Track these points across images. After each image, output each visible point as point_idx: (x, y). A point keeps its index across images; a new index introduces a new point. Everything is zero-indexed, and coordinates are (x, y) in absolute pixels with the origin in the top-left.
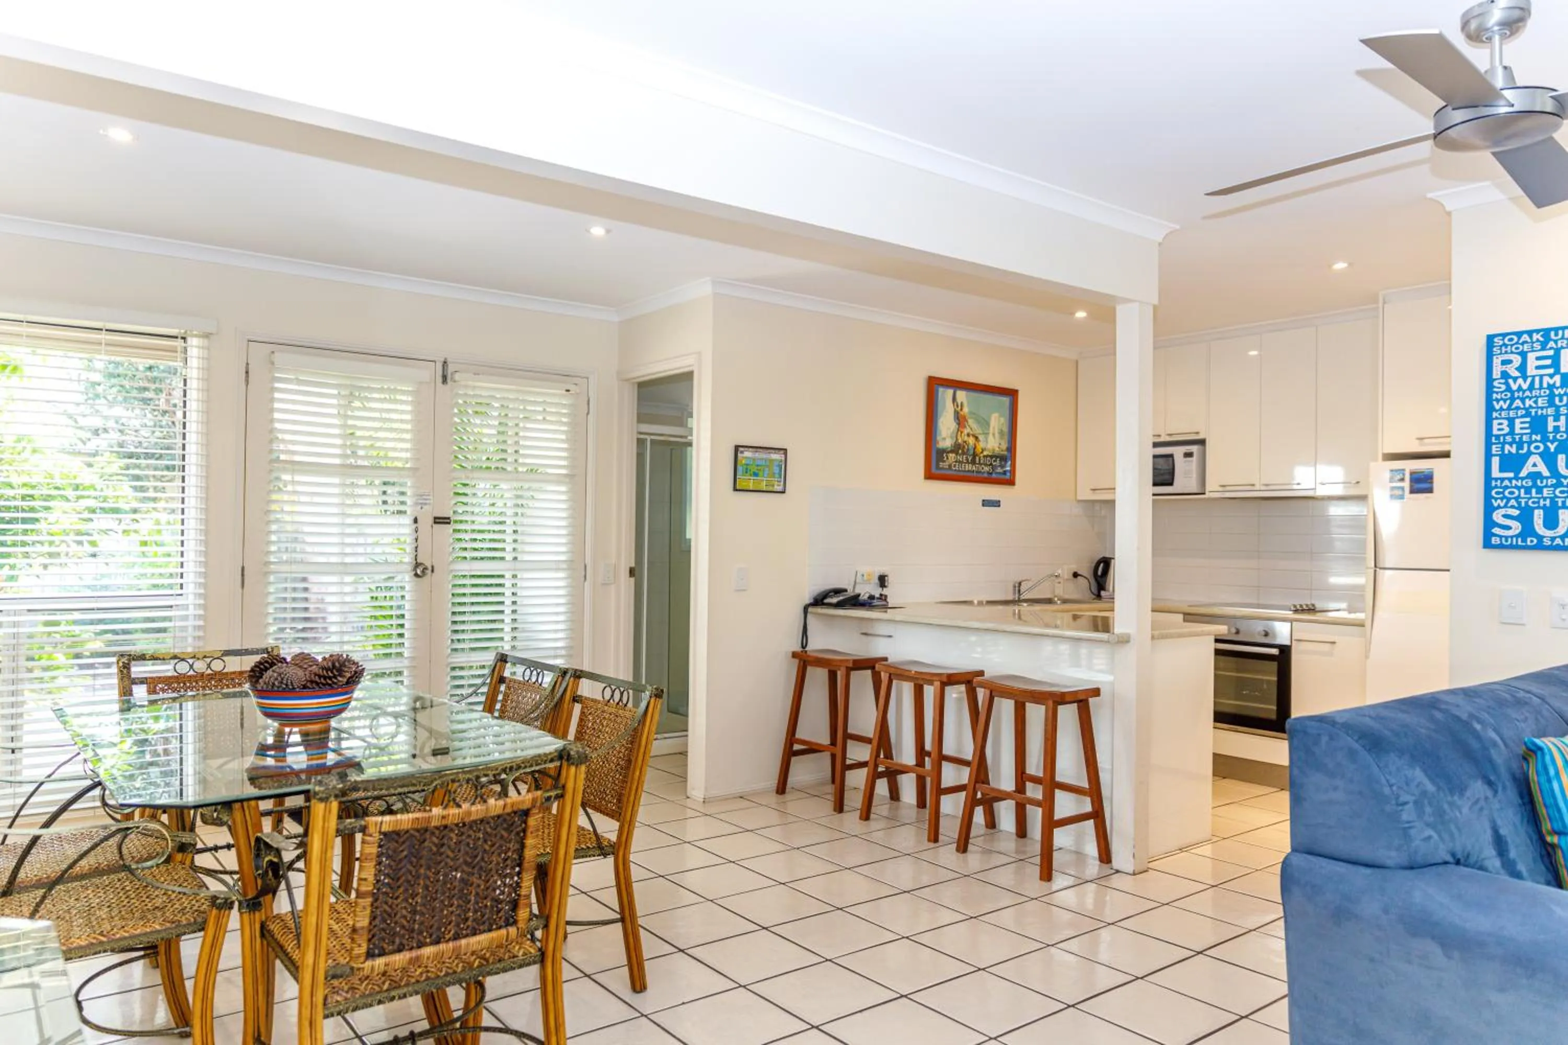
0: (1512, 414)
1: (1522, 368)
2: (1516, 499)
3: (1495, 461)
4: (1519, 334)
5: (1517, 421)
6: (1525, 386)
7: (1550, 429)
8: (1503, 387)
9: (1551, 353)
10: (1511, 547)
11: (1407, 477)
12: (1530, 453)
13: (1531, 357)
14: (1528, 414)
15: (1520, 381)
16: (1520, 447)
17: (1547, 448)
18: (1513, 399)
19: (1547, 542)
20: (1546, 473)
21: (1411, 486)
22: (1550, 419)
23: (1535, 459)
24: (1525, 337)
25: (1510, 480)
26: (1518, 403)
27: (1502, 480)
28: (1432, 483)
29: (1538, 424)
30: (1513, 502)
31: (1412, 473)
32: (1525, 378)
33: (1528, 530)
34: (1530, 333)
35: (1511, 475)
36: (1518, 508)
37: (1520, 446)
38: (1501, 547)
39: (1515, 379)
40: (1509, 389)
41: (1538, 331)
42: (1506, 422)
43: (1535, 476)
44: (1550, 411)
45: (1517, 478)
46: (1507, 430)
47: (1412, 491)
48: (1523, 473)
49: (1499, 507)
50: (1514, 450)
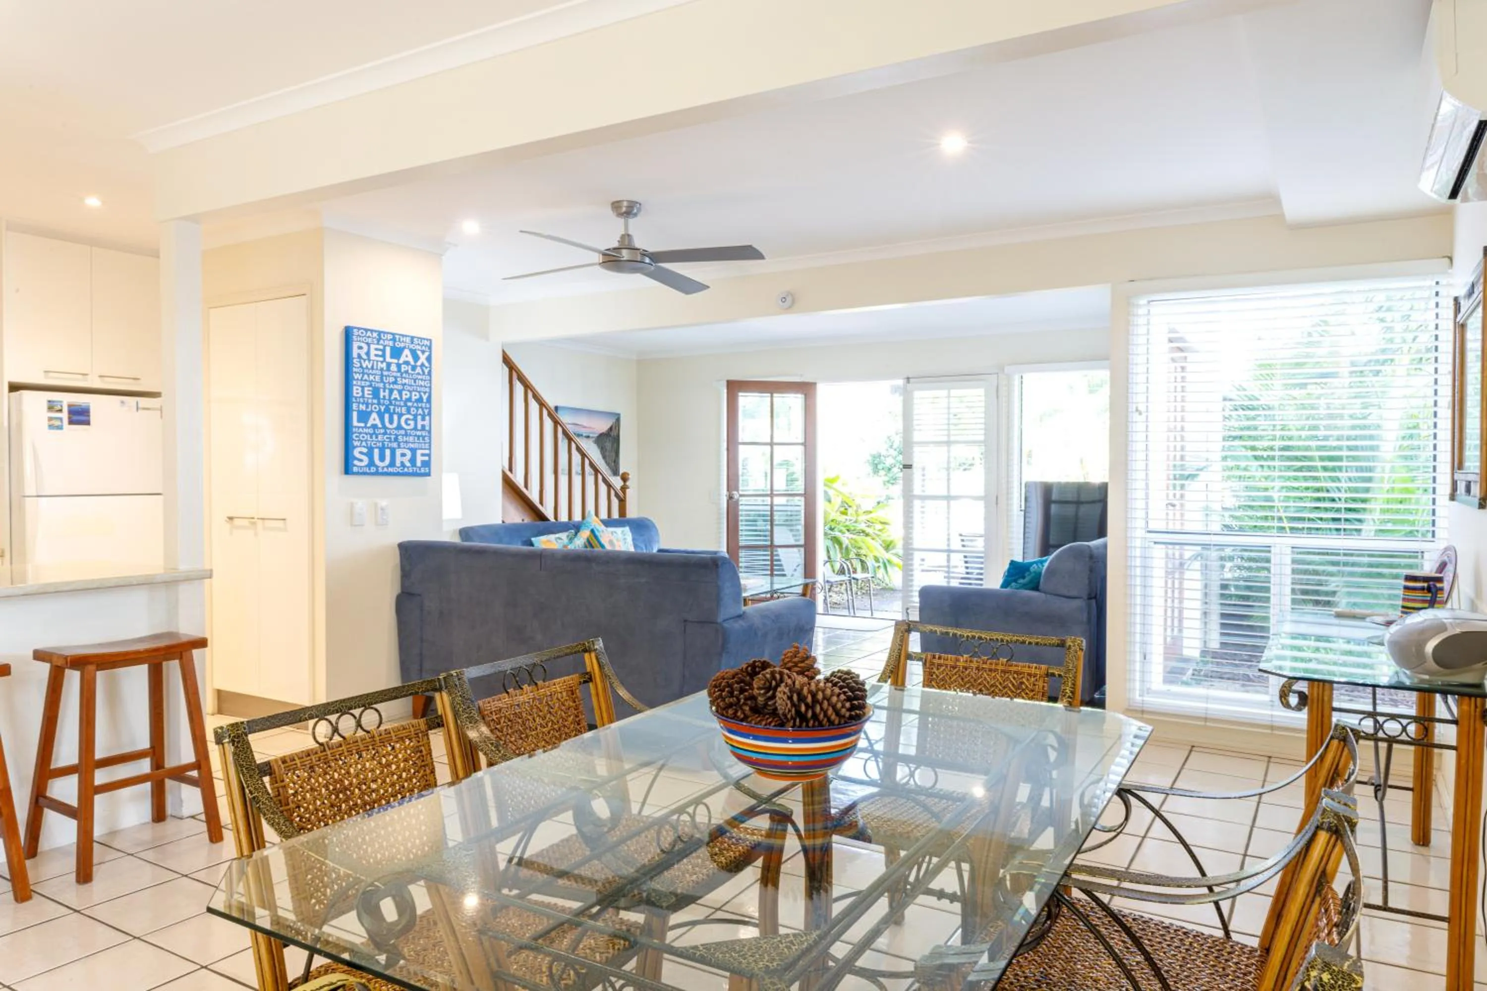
0: (363, 383)
1: (368, 354)
2: (366, 441)
3: (355, 415)
4: (366, 330)
5: (366, 389)
6: (370, 366)
7: (382, 397)
8: (359, 365)
9: (381, 347)
10: (364, 474)
11: (65, 409)
12: (372, 411)
13: (373, 347)
14: (370, 386)
15: (367, 362)
16: (367, 407)
17: (380, 409)
18: (363, 373)
19: (380, 470)
20: (380, 426)
21: (69, 418)
22: (382, 390)
23: (374, 415)
24: (369, 334)
25: (362, 428)
26: (366, 377)
27: (359, 427)
28: (89, 416)
29: (376, 393)
30: (364, 444)
31: (69, 406)
32: (369, 360)
33: (371, 463)
34: (372, 331)
35: (362, 425)
36: (367, 447)
37: (367, 405)
38: (358, 473)
39: (365, 360)
40: (361, 367)
41: (376, 331)
42: (360, 389)
43: (374, 427)
44: (381, 385)
45: (366, 427)
46: (360, 394)
47: (71, 422)
48: (369, 425)
49: (357, 447)
50: (364, 408)
